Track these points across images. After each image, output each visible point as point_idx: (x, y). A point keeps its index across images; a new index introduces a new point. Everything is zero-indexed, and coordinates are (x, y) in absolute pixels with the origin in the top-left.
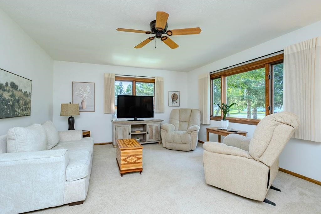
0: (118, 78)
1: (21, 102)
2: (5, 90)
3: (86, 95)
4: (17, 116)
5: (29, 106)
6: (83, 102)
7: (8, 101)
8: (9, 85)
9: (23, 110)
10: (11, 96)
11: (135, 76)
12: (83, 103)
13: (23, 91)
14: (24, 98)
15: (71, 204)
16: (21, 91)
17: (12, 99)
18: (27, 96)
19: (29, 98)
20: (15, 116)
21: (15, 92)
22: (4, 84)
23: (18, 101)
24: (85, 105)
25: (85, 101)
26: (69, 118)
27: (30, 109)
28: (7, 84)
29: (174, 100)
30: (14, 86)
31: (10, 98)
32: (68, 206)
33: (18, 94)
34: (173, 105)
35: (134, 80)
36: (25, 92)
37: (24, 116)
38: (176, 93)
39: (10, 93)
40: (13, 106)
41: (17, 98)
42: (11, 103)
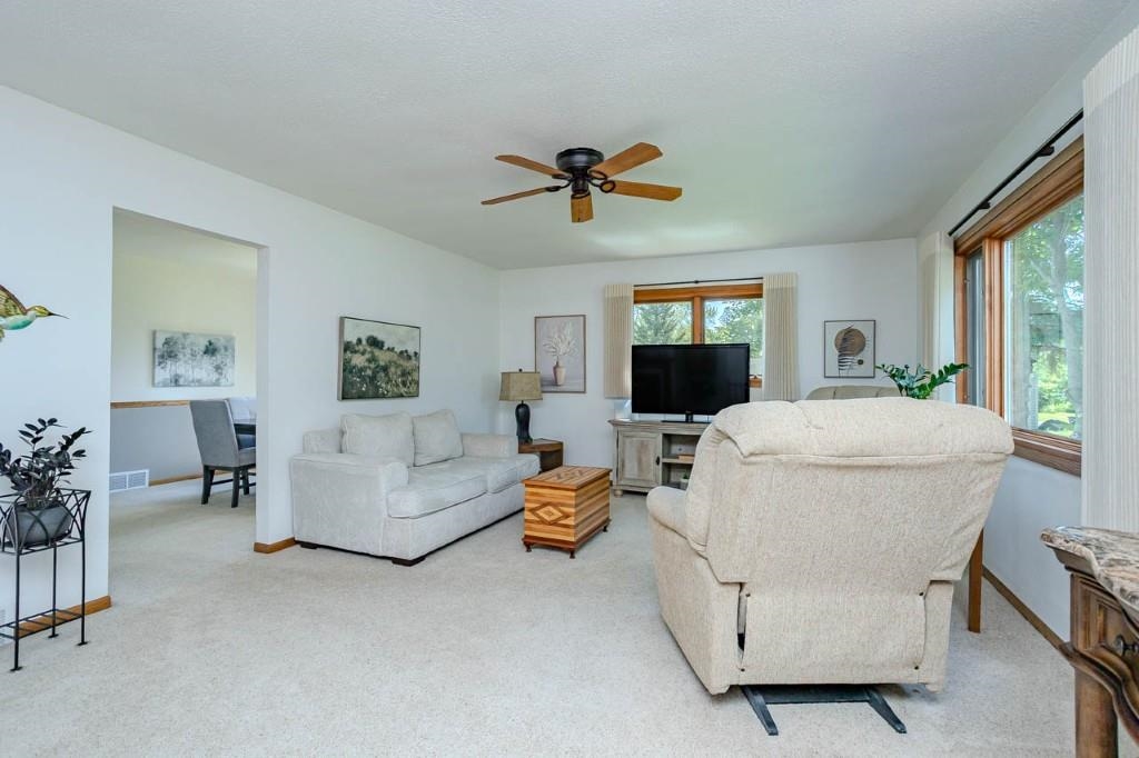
0: (642, 296)
1: (392, 369)
2: (356, 352)
3: (563, 348)
4: (383, 396)
5: (416, 378)
7: (362, 369)
8: (364, 342)
9: (397, 385)
10: (369, 361)
11: (697, 282)
12: (558, 370)
13: (398, 350)
14: (401, 362)
16: (391, 350)
17: (372, 366)
18: (409, 358)
19: (414, 362)
20: (377, 396)
21: (377, 352)
22: (355, 341)
23: (385, 369)
24: (562, 373)
25: (561, 364)
26: (519, 407)
27: (417, 383)
28: (359, 341)
29: (845, 355)
30: (375, 343)
31: (366, 364)
33: (383, 357)
34: (843, 373)
35: (696, 296)
36: (402, 352)
37: (401, 396)
38: (857, 326)
39: (367, 356)
40: (373, 378)
41: (382, 363)
42: (369, 372)
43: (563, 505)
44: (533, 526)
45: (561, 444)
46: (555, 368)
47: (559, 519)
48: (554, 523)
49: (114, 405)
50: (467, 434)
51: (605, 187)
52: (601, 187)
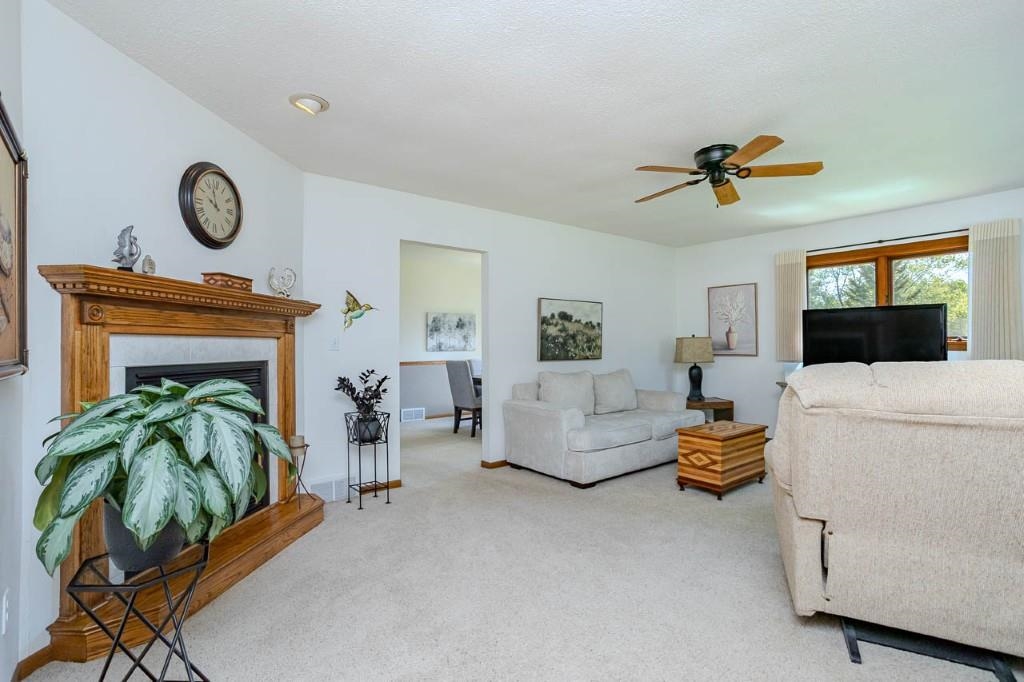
0: (813, 262)
1: (579, 337)
2: (550, 324)
3: (735, 315)
4: (572, 359)
5: (599, 344)
6: (729, 331)
7: (555, 338)
8: (556, 317)
9: (583, 350)
10: (560, 331)
11: (880, 242)
12: (731, 335)
13: (584, 322)
14: (587, 331)
15: (575, 484)
16: (578, 322)
17: (563, 334)
18: (593, 327)
19: (597, 330)
20: (567, 358)
21: (567, 324)
22: (549, 316)
23: (573, 337)
24: (734, 338)
25: (733, 329)
26: (691, 369)
27: (600, 348)
28: (553, 316)
30: (565, 317)
31: (559, 333)
32: (569, 485)
33: (571, 328)
35: (884, 258)
36: (587, 323)
37: (587, 358)
39: (559, 327)
40: (564, 344)
41: (571, 332)
42: (561, 340)
43: (711, 453)
44: (685, 468)
45: (732, 403)
46: (728, 334)
47: (708, 465)
48: (704, 468)
49: (402, 364)
50: (642, 391)
51: (741, 174)
52: (737, 174)
